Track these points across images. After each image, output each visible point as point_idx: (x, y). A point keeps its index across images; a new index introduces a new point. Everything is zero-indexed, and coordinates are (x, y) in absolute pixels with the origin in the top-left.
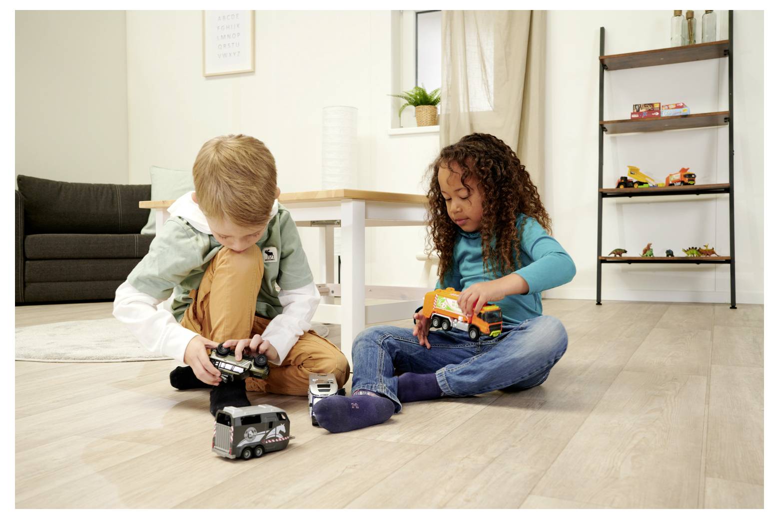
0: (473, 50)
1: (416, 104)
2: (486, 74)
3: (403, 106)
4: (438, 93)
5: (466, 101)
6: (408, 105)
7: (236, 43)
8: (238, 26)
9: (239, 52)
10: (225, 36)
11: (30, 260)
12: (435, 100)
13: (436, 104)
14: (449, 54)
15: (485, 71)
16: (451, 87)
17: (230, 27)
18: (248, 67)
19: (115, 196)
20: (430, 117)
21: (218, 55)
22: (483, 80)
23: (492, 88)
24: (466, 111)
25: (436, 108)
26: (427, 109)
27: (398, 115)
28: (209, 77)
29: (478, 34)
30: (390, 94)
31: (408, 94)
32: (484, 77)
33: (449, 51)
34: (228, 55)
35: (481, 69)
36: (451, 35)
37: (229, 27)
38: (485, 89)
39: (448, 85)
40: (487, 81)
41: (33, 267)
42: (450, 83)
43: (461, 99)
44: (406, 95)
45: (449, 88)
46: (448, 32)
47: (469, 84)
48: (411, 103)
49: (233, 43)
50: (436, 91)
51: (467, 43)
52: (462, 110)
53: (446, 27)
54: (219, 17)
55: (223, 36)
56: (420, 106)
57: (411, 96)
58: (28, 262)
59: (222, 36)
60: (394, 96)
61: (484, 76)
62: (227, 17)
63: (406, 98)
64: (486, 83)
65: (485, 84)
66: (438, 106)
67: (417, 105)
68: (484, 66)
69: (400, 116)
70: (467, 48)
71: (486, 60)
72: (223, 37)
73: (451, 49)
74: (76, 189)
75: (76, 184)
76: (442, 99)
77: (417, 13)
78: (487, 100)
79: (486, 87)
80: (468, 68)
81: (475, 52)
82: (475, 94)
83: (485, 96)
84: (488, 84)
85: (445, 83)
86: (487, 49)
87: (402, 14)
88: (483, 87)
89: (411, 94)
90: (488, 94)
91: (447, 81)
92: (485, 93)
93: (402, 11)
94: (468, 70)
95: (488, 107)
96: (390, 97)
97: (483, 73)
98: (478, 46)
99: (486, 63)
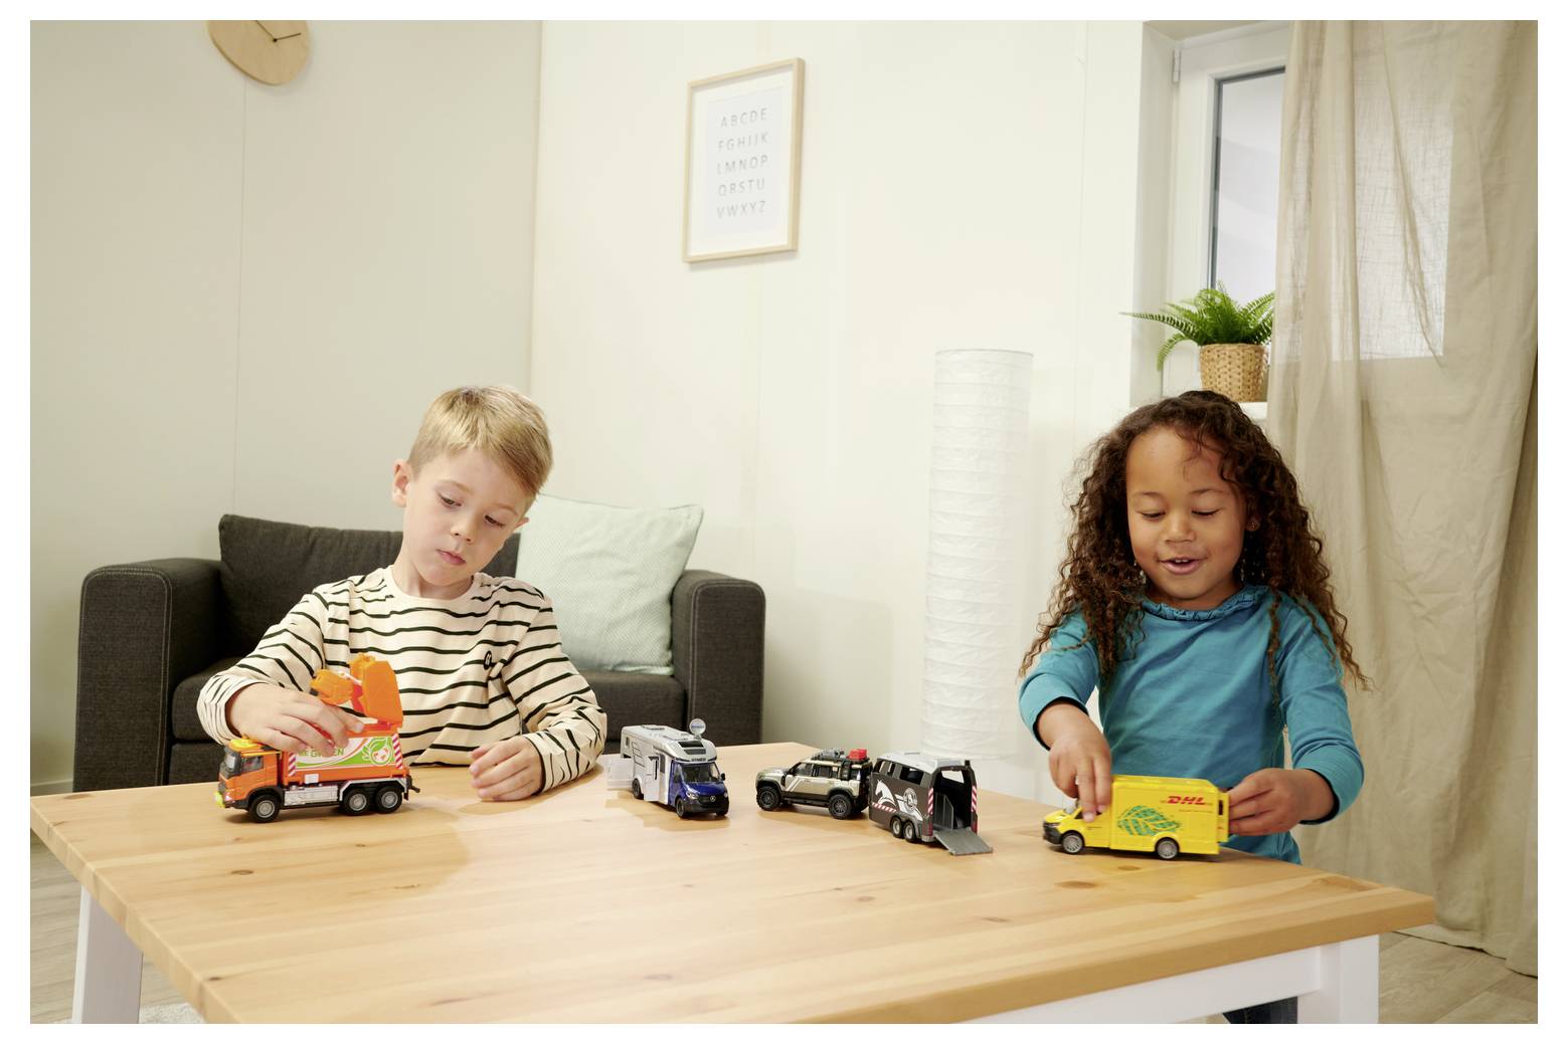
0: (1379, 183)
1: (1203, 339)
2: (1417, 253)
3: (1171, 341)
4: (1270, 307)
5: (1350, 334)
6: (1182, 338)
7: (758, 181)
8: (763, 138)
9: (763, 202)
10: (734, 163)
11: (183, 741)
12: (1260, 328)
13: (1262, 339)
14: (1303, 197)
16: (1304, 295)
17: (747, 141)
18: (783, 241)
20: (1240, 377)
21: (718, 210)
22: (1407, 269)
23: (1438, 294)
24: (1350, 356)
25: (1262, 351)
26: (1234, 354)
27: (1155, 362)
28: (697, 264)
29: (1397, 133)
30: (1130, 310)
31: (1178, 308)
32: (1411, 263)
33: (1302, 188)
34: (740, 209)
35: (1404, 237)
36: (1311, 141)
37: (743, 142)
38: (1416, 298)
39: (1295, 286)
40: (1421, 274)
41: (188, 759)
42: (1301, 282)
43: (1335, 326)
44: (1177, 316)
45: (1300, 296)
46: (1303, 135)
47: (1362, 285)
48: (1189, 335)
49: (751, 181)
50: (1262, 304)
51: (1360, 163)
52: (1336, 356)
53: (1298, 117)
54: (725, 119)
55: (730, 164)
56: (1212, 346)
57: (1188, 314)
58: (177, 747)
59: (727, 164)
60: (1141, 316)
61: (1410, 257)
62: (742, 116)
63: (1179, 326)
65: (1413, 285)
66: (1267, 346)
67: (1205, 343)
68: (1413, 231)
69: (1160, 366)
70: (1360, 175)
71: (1417, 211)
72: (730, 166)
73: (1310, 183)
76: (1275, 330)
77: (1220, 83)
78: (1419, 329)
79: (1418, 293)
80: (1360, 234)
81: (1386, 188)
82: (1381, 313)
83: (1415, 320)
84: (1423, 284)
85: (1287, 282)
86: (1423, 180)
87: (1175, 85)
88: (1409, 289)
89: (1189, 312)
90: (1423, 313)
91: (1293, 276)
92: (1413, 311)
93: (1176, 79)
94: (1359, 243)
95: (1421, 350)
96: (1130, 317)
97: (1410, 249)
98: (1395, 170)
99: (1417, 220)
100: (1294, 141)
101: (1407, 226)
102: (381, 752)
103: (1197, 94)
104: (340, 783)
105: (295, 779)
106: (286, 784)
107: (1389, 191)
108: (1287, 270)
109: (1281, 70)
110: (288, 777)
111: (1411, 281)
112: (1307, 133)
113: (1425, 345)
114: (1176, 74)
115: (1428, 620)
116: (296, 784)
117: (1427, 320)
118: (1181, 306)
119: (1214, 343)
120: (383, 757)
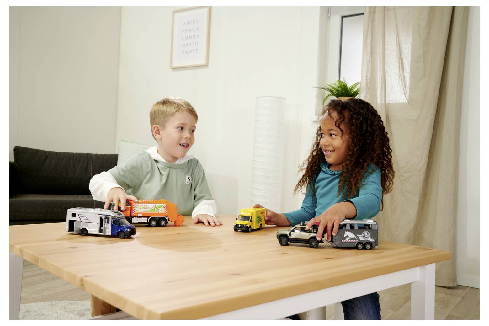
0: (392, 49)
1: (338, 95)
2: (403, 70)
3: (327, 96)
4: (358, 87)
6: (330, 95)
7: (196, 43)
8: (197, 29)
9: (197, 50)
10: (187, 37)
12: (355, 92)
14: (369, 52)
15: (403, 67)
16: (370, 82)
17: (192, 30)
18: (203, 62)
19: (90, 164)
21: (182, 52)
22: (400, 75)
23: (408, 83)
24: (383, 102)
27: (322, 103)
28: (175, 69)
29: (397, 34)
30: (316, 86)
31: (330, 86)
32: (401, 73)
33: (369, 49)
34: (189, 52)
35: (399, 65)
36: (372, 35)
39: (367, 80)
40: (404, 76)
42: (369, 78)
43: (379, 92)
44: (330, 88)
45: (368, 82)
46: (370, 33)
47: (387, 79)
48: (333, 94)
49: (193, 43)
50: (355, 85)
51: (386, 43)
52: (379, 102)
53: (368, 28)
54: (184, 23)
55: (186, 37)
57: (334, 88)
59: (185, 37)
60: (319, 88)
61: (401, 71)
62: (190, 22)
63: (329, 90)
64: (403, 79)
67: (339, 97)
68: (402, 63)
70: (387, 46)
71: (404, 58)
73: (371, 48)
74: (59, 157)
75: (60, 153)
77: (343, 17)
78: (403, 93)
79: (403, 83)
80: (386, 64)
81: (394, 51)
82: (392, 88)
83: (402, 90)
84: (405, 79)
85: (365, 78)
86: (406, 48)
87: (329, 18)
88: (400, 82)
89: (334, 87)
90: (404, 88)
91: (366, 76)
92: (401, 88)
93: (329, 16)
94: (386, 67)
95: (404, 100)
96: (315, 89)
97: (401, 69)
98: (397, 45)
99: (404, 60)
100: (367, 35)
101: (400, 63)
102: (160, 209)
103: (336, 21)
104: (148, 217)
105: (135, 215)
106: (132, 216)
107: (395, 52)
108: (365, 74)
109: (363, 14)
110: (133, 214)
111: (401, 79)
112: (371, 32)
113: (405, 98)
114: (329, 14)
115: (406, 181)
116: (135, 216)
117: (406, 91)
118: (331, 85)
119: (341, 96)
120: (161, 210)
